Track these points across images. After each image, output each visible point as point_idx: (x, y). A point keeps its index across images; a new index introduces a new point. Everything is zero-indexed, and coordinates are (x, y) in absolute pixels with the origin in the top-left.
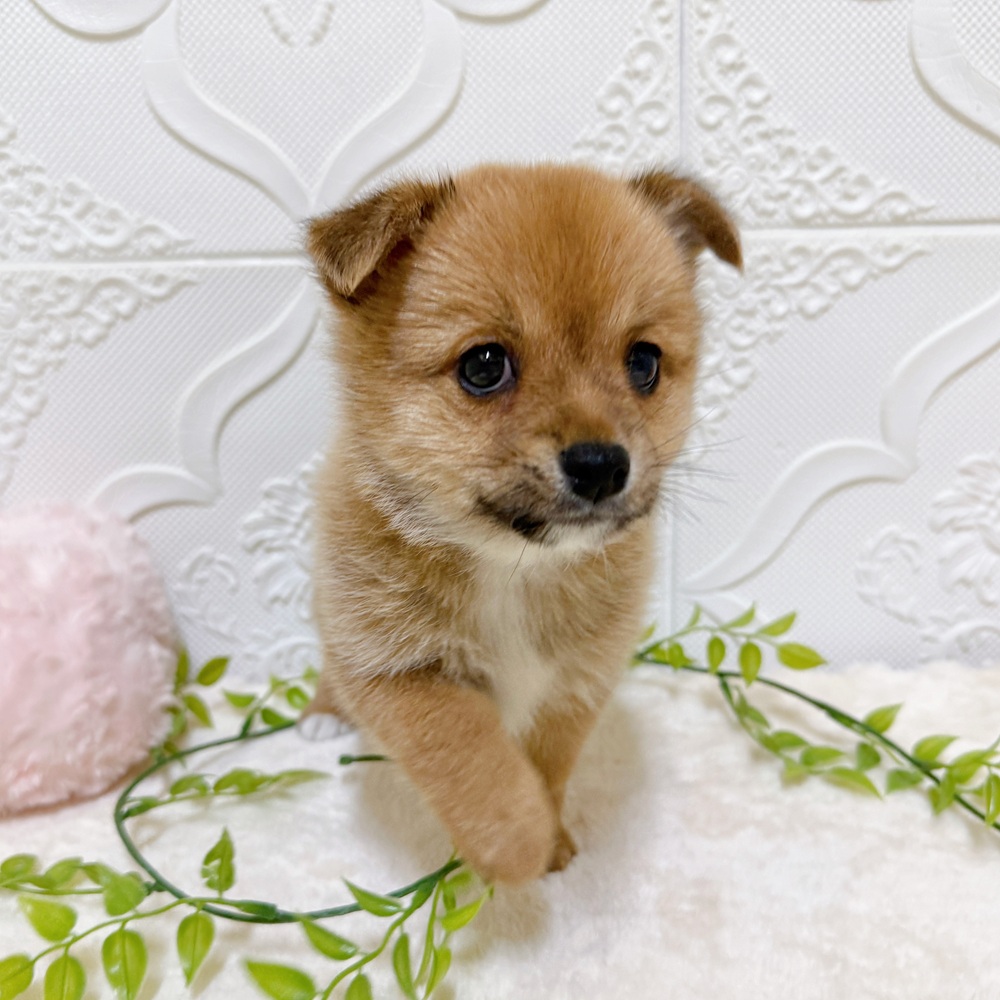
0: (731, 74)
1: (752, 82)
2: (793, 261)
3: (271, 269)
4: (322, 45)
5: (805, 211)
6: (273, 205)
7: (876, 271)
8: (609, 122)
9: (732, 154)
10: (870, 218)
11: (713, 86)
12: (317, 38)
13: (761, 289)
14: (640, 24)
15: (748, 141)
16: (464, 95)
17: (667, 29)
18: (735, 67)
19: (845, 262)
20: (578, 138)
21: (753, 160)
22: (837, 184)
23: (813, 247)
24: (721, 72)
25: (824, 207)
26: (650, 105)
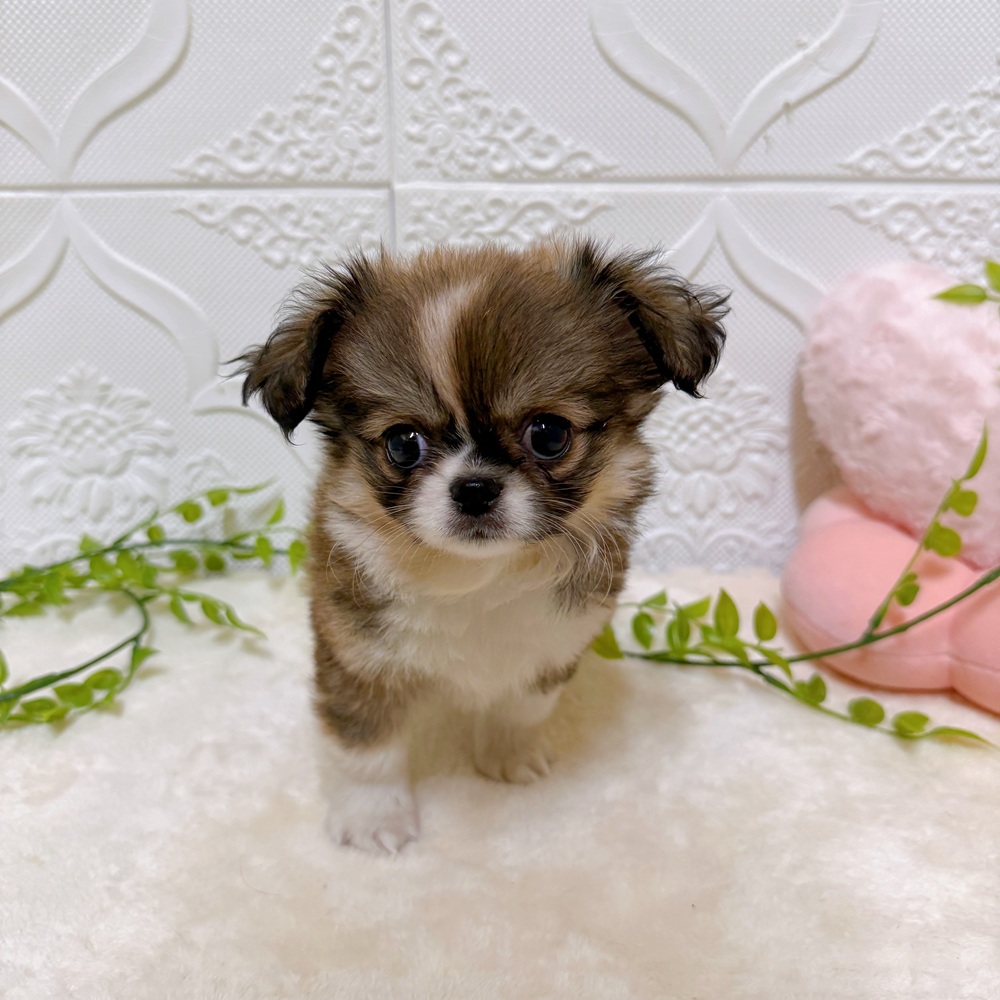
0: (432, 40)
1: (448, 47)
2: (492, 211)
3: (22, 200)
5: (501, 167)
6: (19, 144)
7: (565, 223)
8: (324, 78)
9: (435, 112)
10: (560, 174)
11: (415, 49)
13: (466, 236)
15: (447, 100)
16: (192, 49)
18: (432, 33)
19: (539, 214)
20: (297, 92)
21: (454, 119)
22: (530, 143)
23: (509, 200)
24: (422, 37)
25: (518, 164)
26: (360, 65)
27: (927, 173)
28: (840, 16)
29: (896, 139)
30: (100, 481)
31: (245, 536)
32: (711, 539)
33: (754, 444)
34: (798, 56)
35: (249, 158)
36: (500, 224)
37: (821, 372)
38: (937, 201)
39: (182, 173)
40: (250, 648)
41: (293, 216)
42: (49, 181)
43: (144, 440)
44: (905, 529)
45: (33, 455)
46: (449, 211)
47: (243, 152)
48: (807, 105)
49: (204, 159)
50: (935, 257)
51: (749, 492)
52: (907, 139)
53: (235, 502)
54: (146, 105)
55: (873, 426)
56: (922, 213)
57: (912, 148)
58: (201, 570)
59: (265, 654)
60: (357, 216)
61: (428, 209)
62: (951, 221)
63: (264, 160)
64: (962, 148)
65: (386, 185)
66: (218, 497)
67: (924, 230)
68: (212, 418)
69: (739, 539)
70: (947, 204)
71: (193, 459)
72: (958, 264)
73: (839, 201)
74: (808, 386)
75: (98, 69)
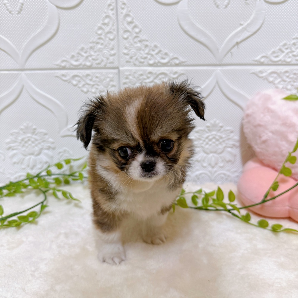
0: (131, 25)
1: (135, 27)
2: (149, 75)
3: (10, 74)
4: (21, 14)
5: (151, 62)
6: (9, 57)
7: (171, 78)
8: (99, 37)
9: (132, 46)
10: (169, 64)
11: (126, 27)
12: (19, 13)
13: (141, 83)
14: (106, 11)
15: (135, 42)
16: (60, 29)
17: (113, 12)
18: (130, 23)
19: (163, 76)
20: (91, 41)
21: (137, 48)
22: (160, 55)
23: (154, 72)
24: (128, 24)
25: (156, 61)
26: (109, 32)
27: (280, 63)
28: (253, 16)
29: (270, 52)
30: (33, 157)
31: (75, 173)
32: (216, 174)
33: (229, 145)
34: (240, 28)
35: (77, 61)
36: (151, 79)
37: (249, 122)
38: (283, 71)
39: (57, 65)
40: (76, 206)
41: (90, 78)
42: (18, 68)
43: (46, 145)
44: (275, 169)
45: (13, 150)
46: (136, 75)
47: (75, 59)
48: (243, 43)
49: (63, 61)
50: (283, 88)
51: (227, 160)
52: (274, 52)
53: (73, 163)
54: (46, 45)
55: (264, 138)
56: (279, 75)
57: (275, 55)
58: (63, 184)
59: (80, 207)
60: (109, 77)
61: (130, 75)
62: (288, 77)
63: (81, 61)
64: (291, 55)
65: (118, 68)
66: (68, 162)
67: (279, 80)
68: (67, 138)
69: (225, 174)
70: (286, 72)
71: (60, 150)
72: (290, 90)
73: (253, 71)
74: (245, 127)
75: (32, 35)
